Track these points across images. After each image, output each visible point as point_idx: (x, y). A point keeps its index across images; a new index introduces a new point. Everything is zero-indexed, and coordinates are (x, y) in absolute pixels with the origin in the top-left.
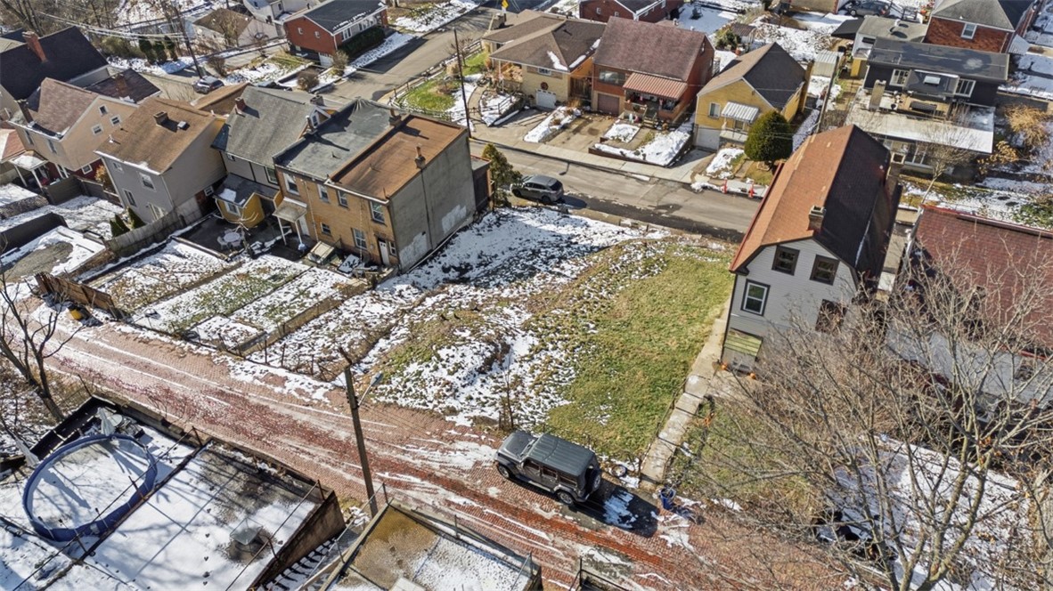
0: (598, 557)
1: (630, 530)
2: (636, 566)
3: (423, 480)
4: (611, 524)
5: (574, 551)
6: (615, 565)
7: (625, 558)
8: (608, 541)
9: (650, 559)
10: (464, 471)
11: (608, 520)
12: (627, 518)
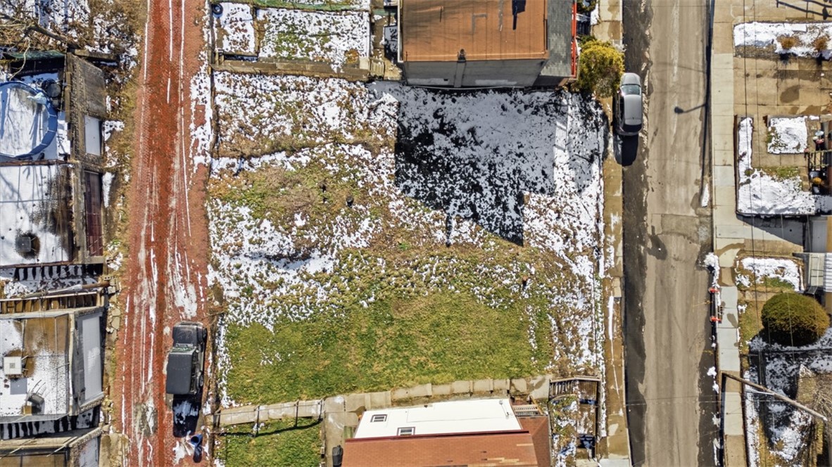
0: (149, 414)
1: (174, 423)
2: (153, 436)
3: (157, 282)
4: (174, 411)
5: (148, 399)
6: (148, 425)
7: (155, 429)
8: (162, 414)
9: (161, 442)
10: (173, 303)
11: (175, 408)
12: (182, 419)
